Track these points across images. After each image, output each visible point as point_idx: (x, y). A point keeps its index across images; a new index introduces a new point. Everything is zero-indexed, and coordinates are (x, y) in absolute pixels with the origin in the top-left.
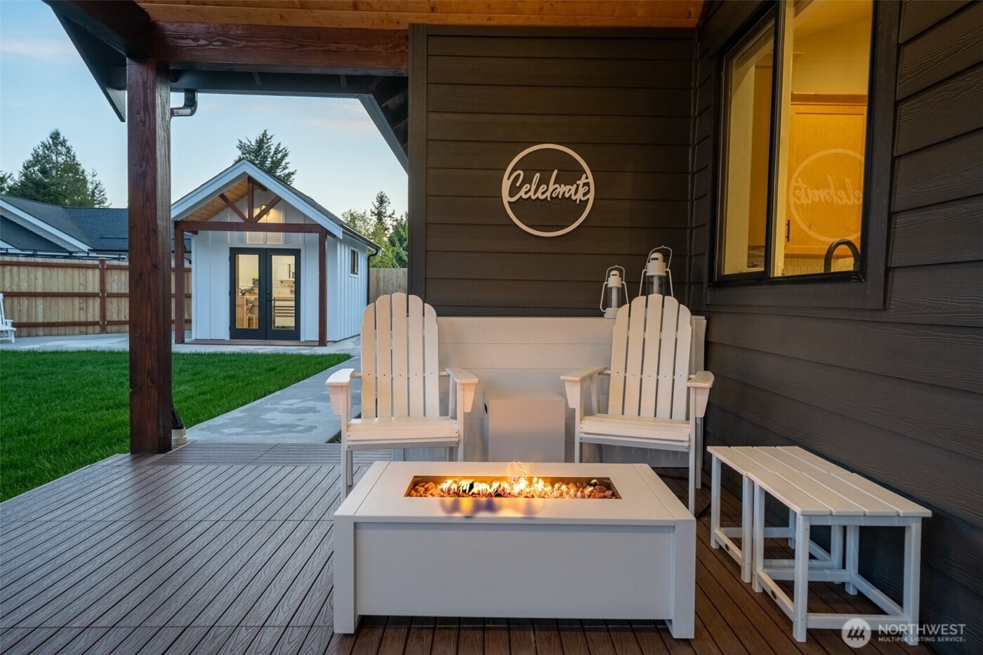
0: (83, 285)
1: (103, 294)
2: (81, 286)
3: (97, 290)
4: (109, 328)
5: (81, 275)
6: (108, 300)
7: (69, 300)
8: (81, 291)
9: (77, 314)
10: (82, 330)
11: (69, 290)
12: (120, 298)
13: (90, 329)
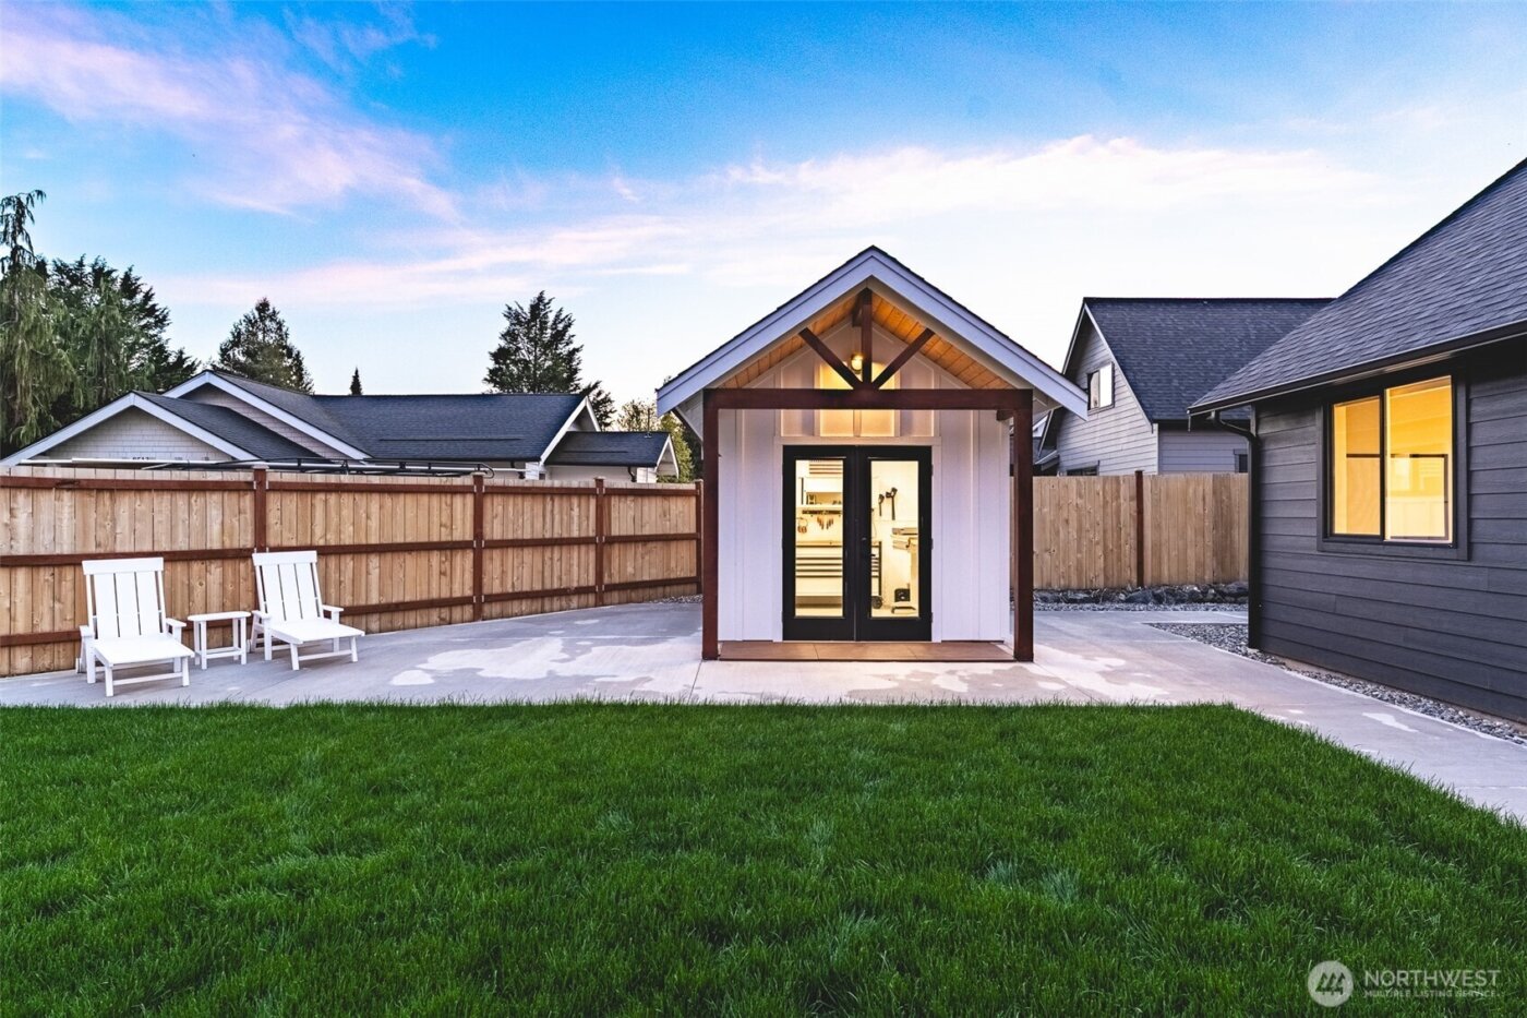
0: (445, 526)
1: (479, 543)
2: (443, 529)
3: (469, 536)
4: (486, 609)
5: (444, 506)
6: (486, 554)
7: (423, 558)
8: (444, 539)
9: (434, 585)
10: (443, 616)
11: (423, 539)
12: (505, 550)
13: (457, 612)
